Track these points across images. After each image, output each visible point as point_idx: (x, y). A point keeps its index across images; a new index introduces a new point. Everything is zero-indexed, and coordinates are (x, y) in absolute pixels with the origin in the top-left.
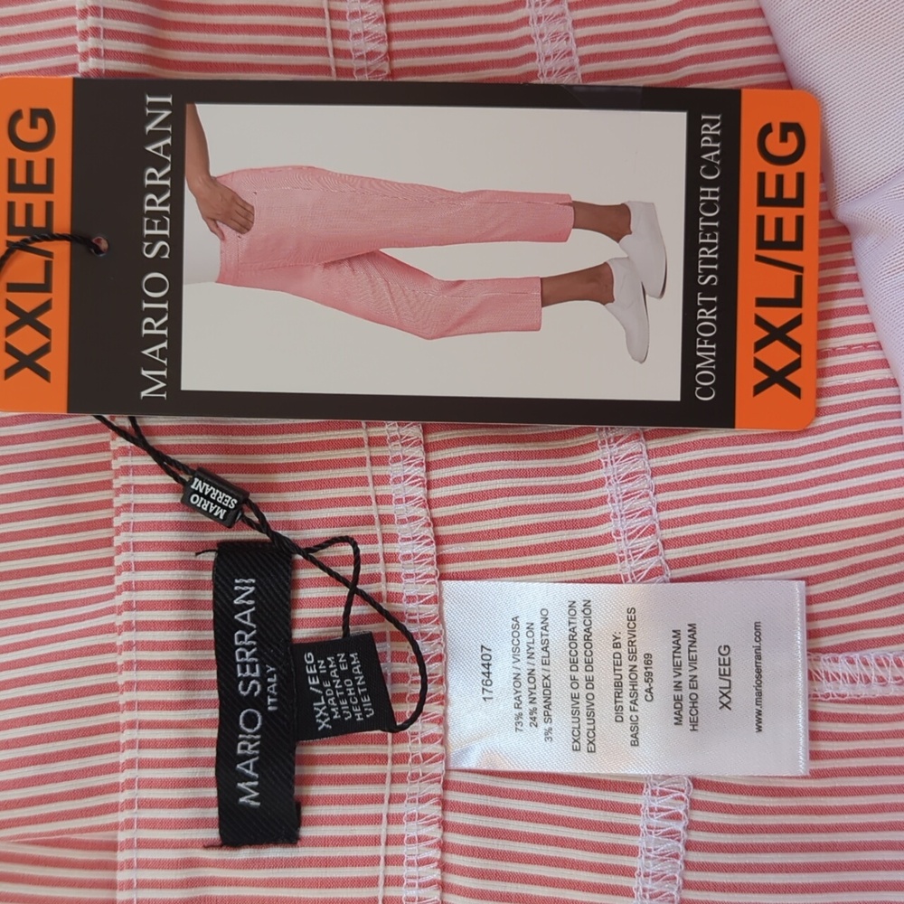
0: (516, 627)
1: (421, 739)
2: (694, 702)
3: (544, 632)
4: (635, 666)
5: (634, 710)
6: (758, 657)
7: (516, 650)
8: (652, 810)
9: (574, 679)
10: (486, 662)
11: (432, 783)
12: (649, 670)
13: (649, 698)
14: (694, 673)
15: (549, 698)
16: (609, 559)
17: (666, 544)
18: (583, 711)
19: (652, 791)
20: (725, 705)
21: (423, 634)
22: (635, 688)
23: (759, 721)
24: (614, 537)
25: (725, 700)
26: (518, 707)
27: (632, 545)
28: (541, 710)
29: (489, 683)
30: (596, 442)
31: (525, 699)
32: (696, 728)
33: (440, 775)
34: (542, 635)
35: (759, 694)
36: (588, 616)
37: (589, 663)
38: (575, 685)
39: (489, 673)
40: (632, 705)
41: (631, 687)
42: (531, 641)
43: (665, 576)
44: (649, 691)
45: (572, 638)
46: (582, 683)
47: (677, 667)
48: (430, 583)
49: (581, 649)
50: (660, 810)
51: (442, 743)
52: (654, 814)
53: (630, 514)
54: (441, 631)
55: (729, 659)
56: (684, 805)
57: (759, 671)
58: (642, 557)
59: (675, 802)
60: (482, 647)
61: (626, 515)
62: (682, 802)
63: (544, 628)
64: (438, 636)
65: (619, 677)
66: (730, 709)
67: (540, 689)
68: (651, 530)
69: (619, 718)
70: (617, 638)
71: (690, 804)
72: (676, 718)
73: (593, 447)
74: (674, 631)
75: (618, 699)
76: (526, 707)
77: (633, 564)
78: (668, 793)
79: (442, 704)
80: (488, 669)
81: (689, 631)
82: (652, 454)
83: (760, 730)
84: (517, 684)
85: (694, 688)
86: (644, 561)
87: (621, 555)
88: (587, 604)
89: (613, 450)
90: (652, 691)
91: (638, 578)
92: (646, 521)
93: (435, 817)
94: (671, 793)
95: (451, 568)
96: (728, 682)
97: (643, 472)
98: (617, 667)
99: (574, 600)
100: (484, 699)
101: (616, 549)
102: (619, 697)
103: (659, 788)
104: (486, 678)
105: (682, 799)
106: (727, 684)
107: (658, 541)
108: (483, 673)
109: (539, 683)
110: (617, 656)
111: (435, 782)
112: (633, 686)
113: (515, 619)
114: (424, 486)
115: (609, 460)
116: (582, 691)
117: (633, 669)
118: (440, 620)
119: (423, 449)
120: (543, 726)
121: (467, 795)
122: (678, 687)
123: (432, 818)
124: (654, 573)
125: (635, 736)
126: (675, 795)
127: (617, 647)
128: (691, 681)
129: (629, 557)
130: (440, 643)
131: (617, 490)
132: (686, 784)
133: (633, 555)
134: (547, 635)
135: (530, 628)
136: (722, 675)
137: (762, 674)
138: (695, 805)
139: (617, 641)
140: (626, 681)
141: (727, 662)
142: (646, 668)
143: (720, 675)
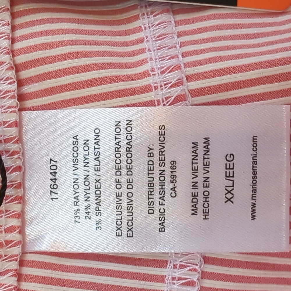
0: (76, 143)
1: (5, 230)
2: (206, 198)
3: (97, 146)
4: (164, 171)
5: (162, 205)
6: (255, 162)
7: (75, 160)
8: (173, 279)
9: (118, 182)
10: (52, 171)
11: (11, 261)
12: (174, 173)
13: (173, 195)
14: (207, 175)
15: (100, 197)
16: (147, 89)
17: (189, 78)
18: (125, 206)
19: (174, 265)
20: (229, 200)
21: (7, 152)
22: (163, 187)
23: (254, 211)
24: (150, 72)
25: (229, 196)
26: (76, 204)
27: (163, 78)
28: (93, 206)
29: (55, 187)
30: (138, 15)
31: (82, 198)
32: (207, 217)
33: (17, 255)
34: (95, 148)
35: (254, 191)
36: (129, 133)
37: (129, 169)
38: (119, 186)
39: (55, 179)
40: (161, 201)
41: (160, 187)
42: (87, 154)
43: (187, 102)
44: (173, 189)
45: (117, 150)
46: (124, 184)
47: (195, 170)
48: (11, 112)
49: (124, 158)
50: (180, 279)
51: (20, 232)
52: (175, 282)
53: (162, 58)
54: (20, 149)
55: (233, 164)
56: (197, 276)
57: (255, 173)
58: (171, 87)
59: (190, 272)
60: (51, 160)
61: (160, 58)
62: (196, 273)
63: (97, 143)
64: (18, 153)
65: (152, 179)
66: (232, 202)
67: (93, 190)
68: (178, 67)
69: (151, 211)
70: (151, 149)
71: (202, 274)
72: (193, 210)
73: (136, 18)
74: (193, 143)
75: (150, 197)
76: (82, 205)
77: (164, 91)
78: (185, 267)
79: (20, 203)
80: (55, 176)
81: (204, 143)
82: (177, 23)
83: (254, 219)
84: (76, 187)
85: (206, 187)
86: (172, 89)
87: (156, 85)
88: (129, 123)
89: (150, 19)
90: (176, 189)
91: (167, 103)
92: (174, 62)
93: (12, 285)
94: (188, 266)
95: (29, 103)
96: (232, 182)
97: (172, 33)
98: (150, 172)
99: (119, 120)
100: (52, 199)
101: (151, 81)
102: (151, 195)
103: (179, 263)
104: (53, 183)
105: (195, 270)
106: (231, 183)
107: (183, 75)
108: (51, 180)
109: (92, 186)
110: (151, 163)
111: (13, 260)
112: (162, 186)
113: (75, 137)
114: (9, 39)
115: (147, 26)
116: (124, 191)
117: (162, 172)
118: (19, 140)
119: (10, 14)
120: (95, 218)
121: (37, 270)
122: (195, 185)
123: (9, 286)
124: (180, 99)
125: (162, 224)
126: (191, 268)
127: (150, 156)
128: (204, 181)
129: (161, 86)
130: (19, 158)
131: (153, 44)
132: (198, 260)
133: (165, 85)
134: (99, 148)
135: (86, 143)
136: (227, 177)
137: (257, 175)
138: (204, 275)
139: (150, 151)
140: (157, 182)
141: (232, 167)
142: (172, 172)
143: (226, 176)
